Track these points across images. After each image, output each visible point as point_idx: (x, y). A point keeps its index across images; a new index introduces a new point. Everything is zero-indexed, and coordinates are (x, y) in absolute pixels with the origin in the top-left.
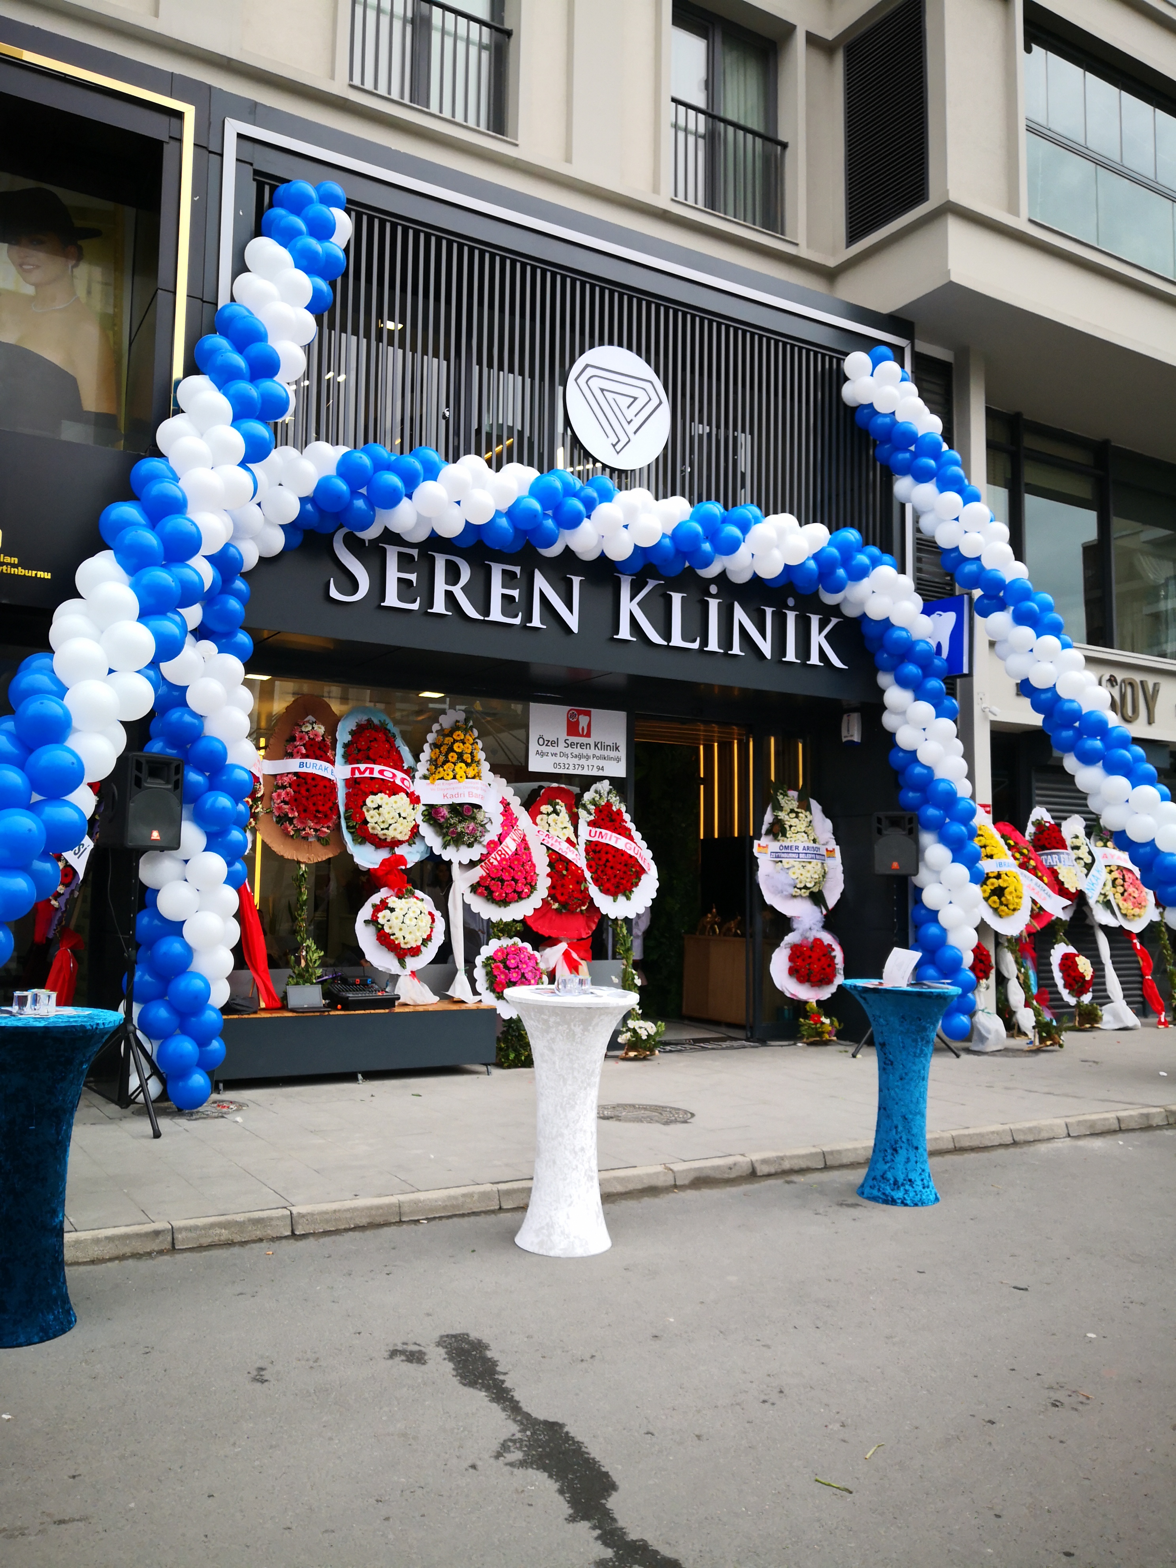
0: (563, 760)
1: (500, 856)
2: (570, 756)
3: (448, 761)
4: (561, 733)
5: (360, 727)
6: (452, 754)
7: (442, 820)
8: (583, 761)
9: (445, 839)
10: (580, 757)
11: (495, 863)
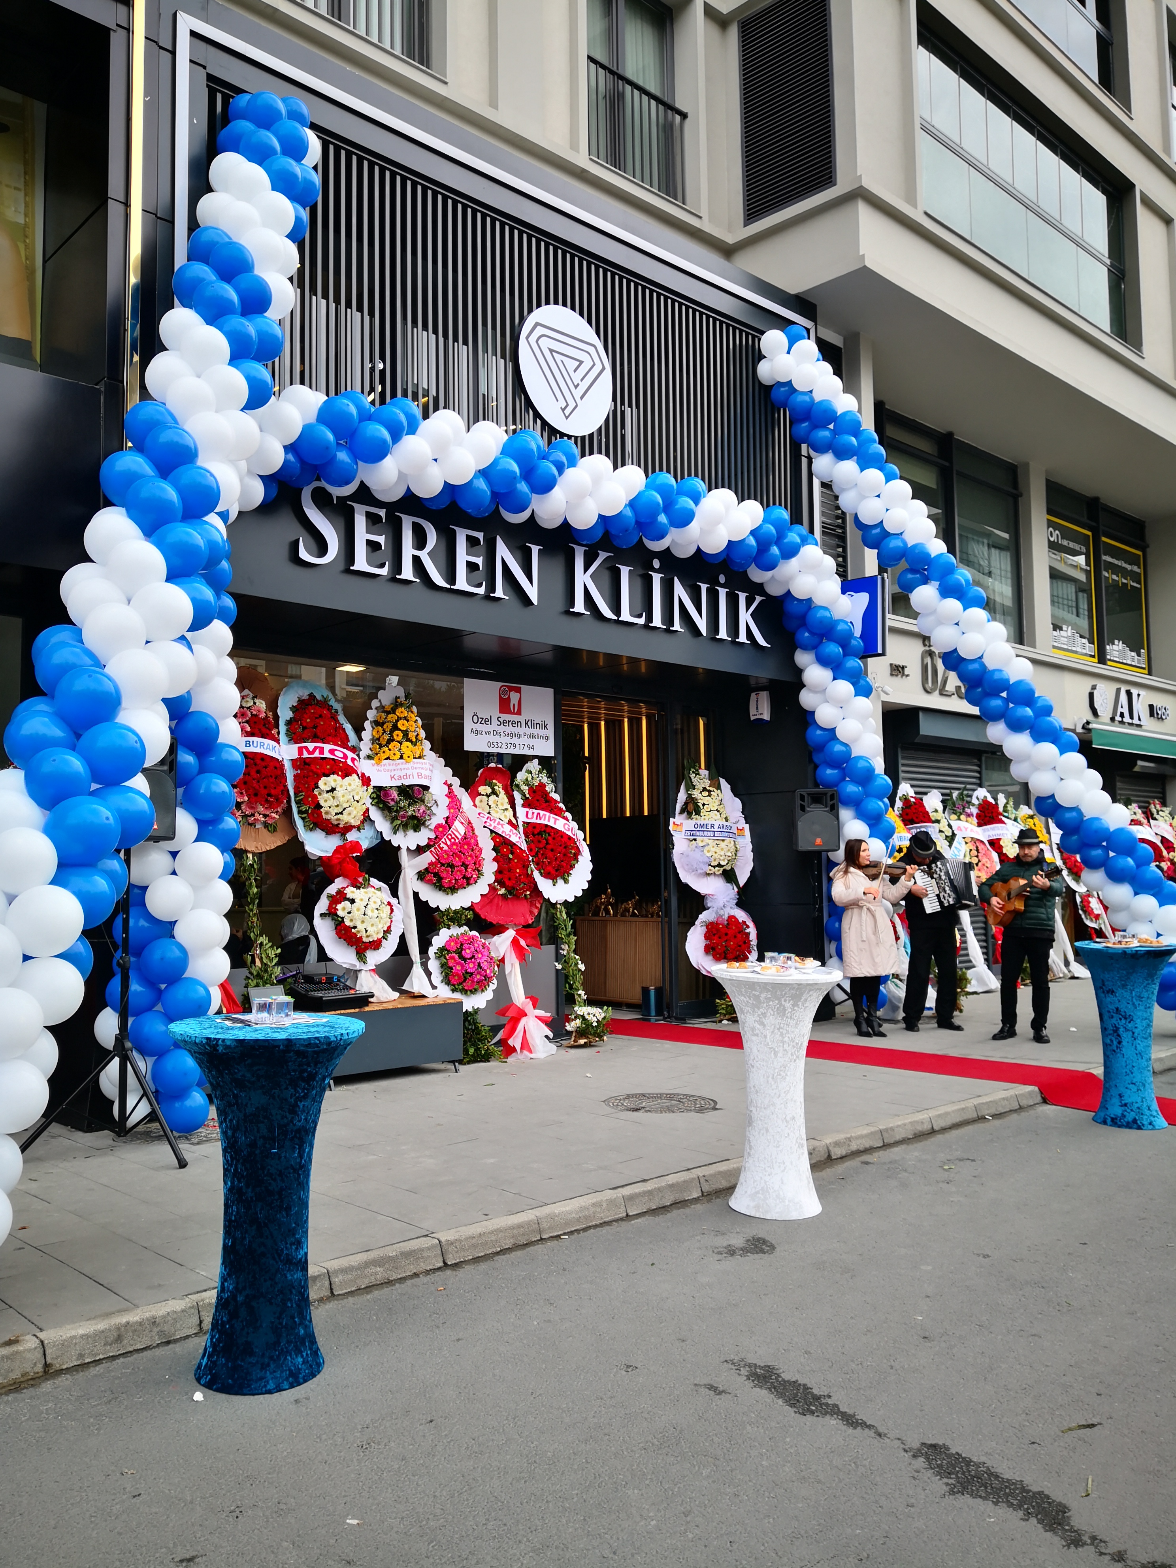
0: (496, 739)
1: (450, 840)
2: (503, 734)
3: (393, 740)
4: (493, 710)
5: (301, 702)
6: (396, 732)
7: (392, 803)
8: (515, 740)
9: (395, 824)
10: (512, 735)
11: (446, 848)
